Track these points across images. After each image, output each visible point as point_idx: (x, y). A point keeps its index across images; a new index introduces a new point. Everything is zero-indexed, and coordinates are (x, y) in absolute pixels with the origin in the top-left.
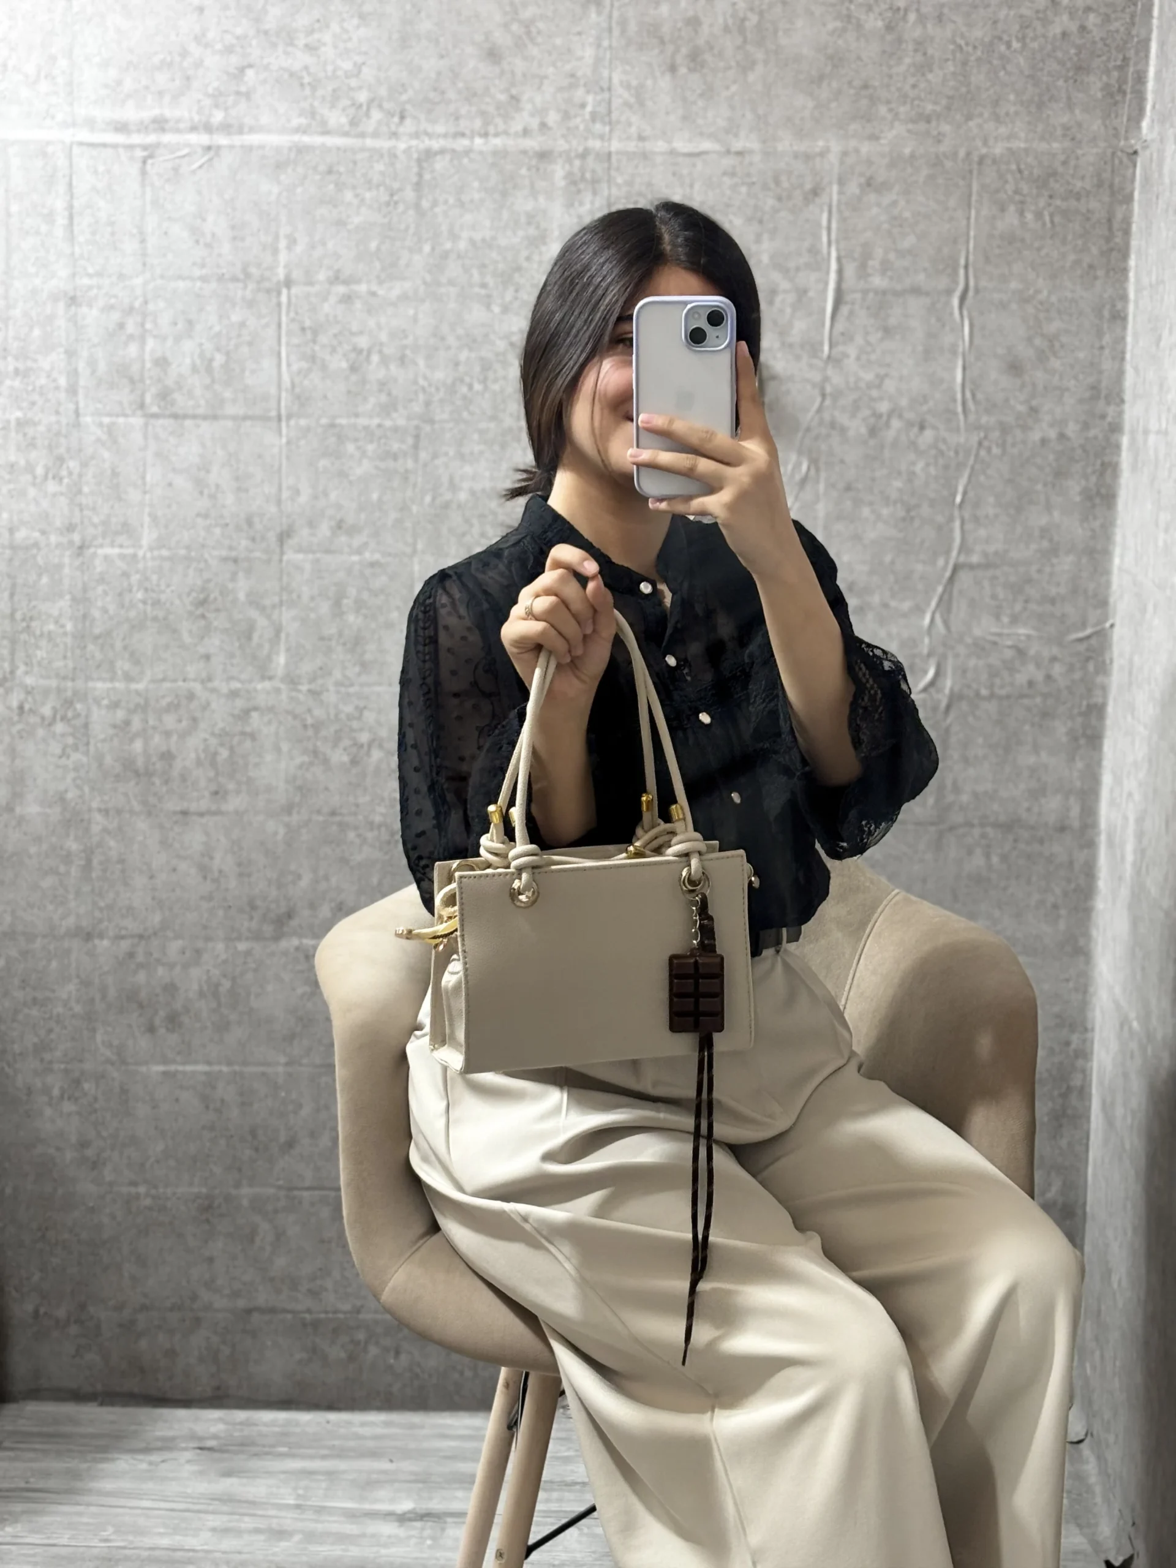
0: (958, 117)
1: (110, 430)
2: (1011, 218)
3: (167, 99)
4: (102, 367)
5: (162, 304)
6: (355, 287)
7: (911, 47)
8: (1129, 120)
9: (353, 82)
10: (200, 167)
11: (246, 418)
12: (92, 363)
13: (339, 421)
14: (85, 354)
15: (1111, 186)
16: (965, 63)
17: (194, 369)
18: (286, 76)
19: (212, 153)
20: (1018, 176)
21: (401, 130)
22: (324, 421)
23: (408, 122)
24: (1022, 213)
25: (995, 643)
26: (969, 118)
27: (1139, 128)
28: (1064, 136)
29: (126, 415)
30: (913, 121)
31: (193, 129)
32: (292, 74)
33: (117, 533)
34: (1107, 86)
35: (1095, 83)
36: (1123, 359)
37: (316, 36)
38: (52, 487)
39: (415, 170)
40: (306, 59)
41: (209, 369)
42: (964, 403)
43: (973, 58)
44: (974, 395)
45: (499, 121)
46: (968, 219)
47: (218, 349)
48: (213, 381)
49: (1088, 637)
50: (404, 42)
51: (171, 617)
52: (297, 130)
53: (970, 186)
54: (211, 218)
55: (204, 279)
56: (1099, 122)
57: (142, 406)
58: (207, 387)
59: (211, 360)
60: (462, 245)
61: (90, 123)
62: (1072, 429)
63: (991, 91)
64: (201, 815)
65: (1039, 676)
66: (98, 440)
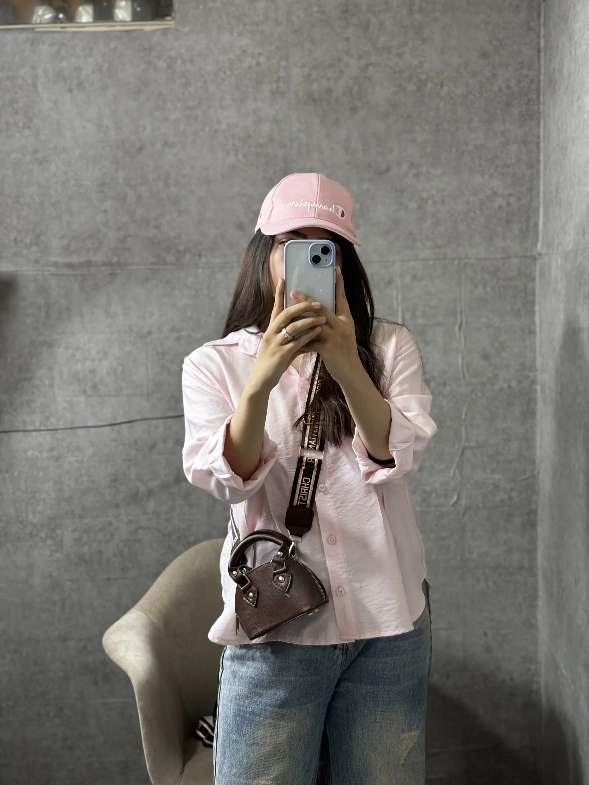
0: (454, 246)
1: (70, 403)
2: (480, 290)
3: (91, 252)
5: (92, 345)
7: (430, 215)
8: (532, 243)
9: (177, 242)
10: (108, 282)
11: (133, 395)
15: (525, 274)
16: (455, 222)
17: (108, 374)
18: (146, 240)
19: (113, 276)
20: (482, 271)
21: (200, 262)
23: (203, 258)
24: (485, 287)
25: (484, 483)
26: (458, 246)
27: (536, 247)
29: (77, 396)
30: (433, 248)
31: (104, 264)
32: (149, 239)
33: (74, 451)
34: (521, 229)
35: (516, 228)
36: (535, 351)
37: (159, 221)
40: (155, 232)
41: (115, 374)
42: (463, 374)
43: (459, 219)
44: (468, 370)
46: (461, 291)
47: (119, 364)
48: (117, 379)
49: (527, 478)
50: (200, 223)
51: (100, 488)
52: (152, 263)
53: (461, 277)
55: (111, 333)
56: (518, 245)
57: (85, 392)
58: (114, 382)
59: (116, 369)
61: (56, 264)
62: (514, 383)
63: (468, 234)
64: (116, 579)
65: (506, 497)
66: (64, 408)
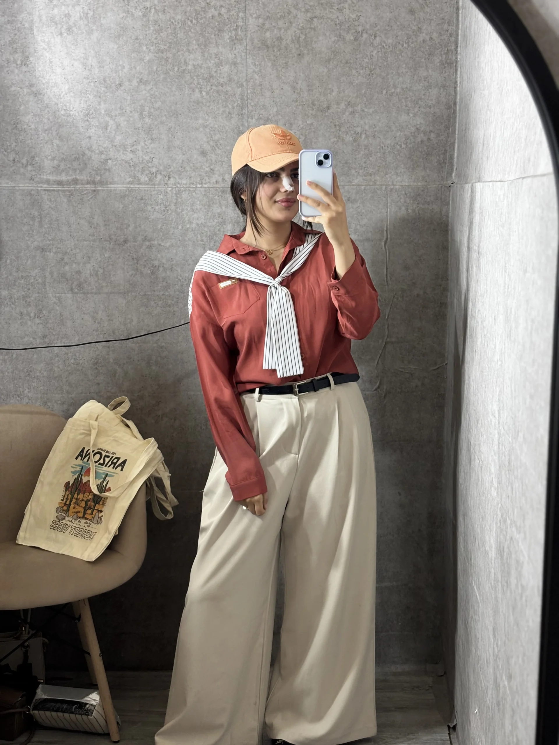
0: (382, 174)
1: (59, 298)
3: (78, 171)
4: (55, 275)
5: (78, 251)
6: (153, 242)
7: (363, 148)
8: (447, 174)
9: (150, 165)
10: (91, 198)
11: (111, 293)
12: (51, 273)
13: (147, 293)
14: (49, 270)
15: (441, 199)
16: (384, 153)
17: (91, 275)
18: (124, 163)
19: (96, 193)
20: (405, 196)
21: (169, 182)
22: (142, 293)
23: (172, 179)
25: (402, 372)
26: (386, 174)
27: (451, 176)
28: (422, 180)
29: (65, 293)
30: (365, 176)
31: (88, 183)
32: (126, 162)
33: (62, 338)
34: (439, 160)
35: (434, 160)
36: (447, 264)
37: (135, 147)
38: (37, 321)
39: (175, 197)
40: (131, 156)
41: (97, 275)
42: (387, 282)
43: (387, 151)
44: (391, 278)
45: (206, 178)
46: (387, 212)
47: (100, 267)
48: (98, 279)
49: (438, 368)
50: (169, 149)
51: (84, 369)
52: (128, 183)
53: (387, 200)
54: (96, 217)
55: (94, 241)
56: (436, 174)
57: (72, 289)
58: (96, 282)
59: (97, 271)
60: (194, 226)
61: (48, 182)
62: (428, 290)
63: (395, 164)
65: (419, 384)
66: (55, 303)
